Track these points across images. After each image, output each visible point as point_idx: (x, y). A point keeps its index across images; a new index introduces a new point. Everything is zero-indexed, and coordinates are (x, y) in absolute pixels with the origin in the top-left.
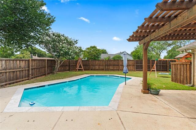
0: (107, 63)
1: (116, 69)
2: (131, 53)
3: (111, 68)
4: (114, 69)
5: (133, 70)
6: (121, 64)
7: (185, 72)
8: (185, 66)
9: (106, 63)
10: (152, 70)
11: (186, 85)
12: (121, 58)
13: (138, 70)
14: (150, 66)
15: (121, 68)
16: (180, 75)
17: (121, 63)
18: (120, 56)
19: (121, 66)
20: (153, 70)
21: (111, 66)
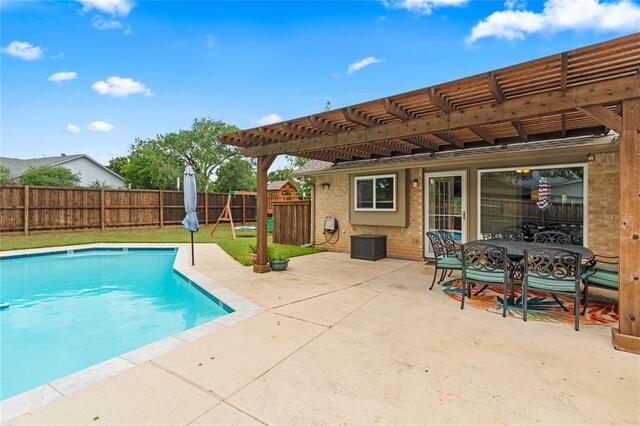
0: (42, 202)
1: (86, 223)
3: (62, 221)
4: (78, 224)
5: (154, 225)
6: (107, 206)
7: (300, 220)
8: (300, 208)
9: (31, 198)
10: (221, 222)
11: (302, 246)
12: (72, 178)
13: (171, 224)
15: (108, 220)
16: (292, 228)
17: (108, 201)
18: (67, 172)
19: (108, 211)
20: (225, 219)
21: (63, 212)
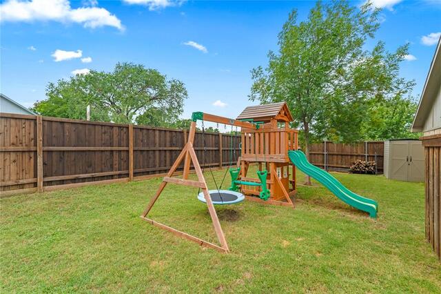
2: (33, 107)
5: (22, 186)
13: (62, 182)
14: (128, 151)
